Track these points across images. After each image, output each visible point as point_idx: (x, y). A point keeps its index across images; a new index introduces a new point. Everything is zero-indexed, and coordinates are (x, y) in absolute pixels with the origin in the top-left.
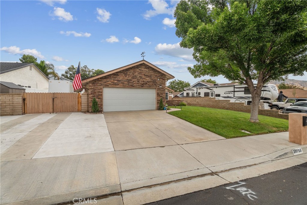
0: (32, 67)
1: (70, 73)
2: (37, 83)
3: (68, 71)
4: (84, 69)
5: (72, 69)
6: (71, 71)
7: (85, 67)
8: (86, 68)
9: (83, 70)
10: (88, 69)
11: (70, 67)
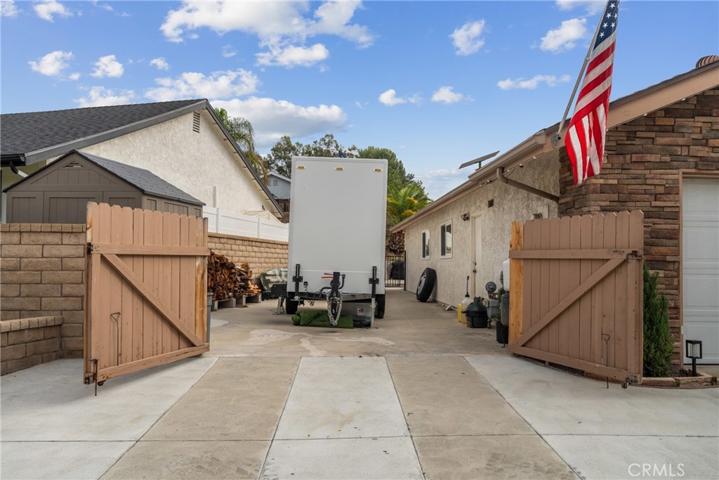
0: (201, 118)
1: (277, 165)
2: (215, 188)
3: (273, 158)
4: (324, 148)
5: (285, 150)
6: (280, 158)
7: (327, 140)
8: (328, 144)
9: (321, 150)
10: (337, 147)
11: (279, 144)
